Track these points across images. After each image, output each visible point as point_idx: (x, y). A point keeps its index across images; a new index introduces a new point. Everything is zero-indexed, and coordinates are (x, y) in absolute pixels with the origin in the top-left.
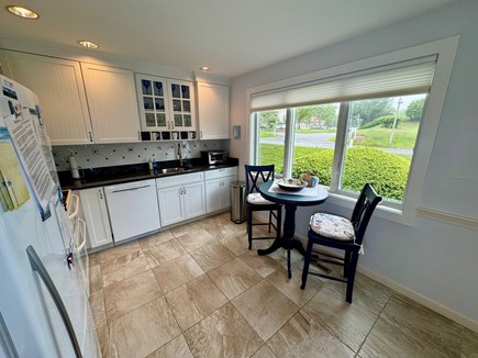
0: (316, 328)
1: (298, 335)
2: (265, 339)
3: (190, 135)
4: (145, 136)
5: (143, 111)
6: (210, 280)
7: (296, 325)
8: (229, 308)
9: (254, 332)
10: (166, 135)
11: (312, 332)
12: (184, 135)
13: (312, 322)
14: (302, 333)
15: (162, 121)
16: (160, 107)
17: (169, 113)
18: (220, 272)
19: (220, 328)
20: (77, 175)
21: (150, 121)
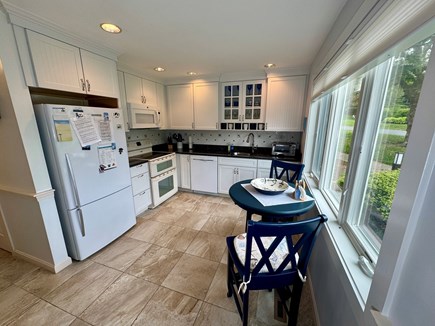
0: (189, 320)
1: (175, 306)
2: (163, 284)
3: (261, 126)
4: (224, 126)
5: (224, 108)
6: (195, 236)
7: (184, 302)
8: (178, 255)
9: (166, 276)
10: (238, 126)
11: (182, 317)
12: (253, 126)
13: (194, 314)
14: (179, 309)
15: (236, 115)
16: (236, 104)
17: (242, 108)
18: (206, 236)
19: (163, 257)
20: (191, 147)
21: (227, 116)
